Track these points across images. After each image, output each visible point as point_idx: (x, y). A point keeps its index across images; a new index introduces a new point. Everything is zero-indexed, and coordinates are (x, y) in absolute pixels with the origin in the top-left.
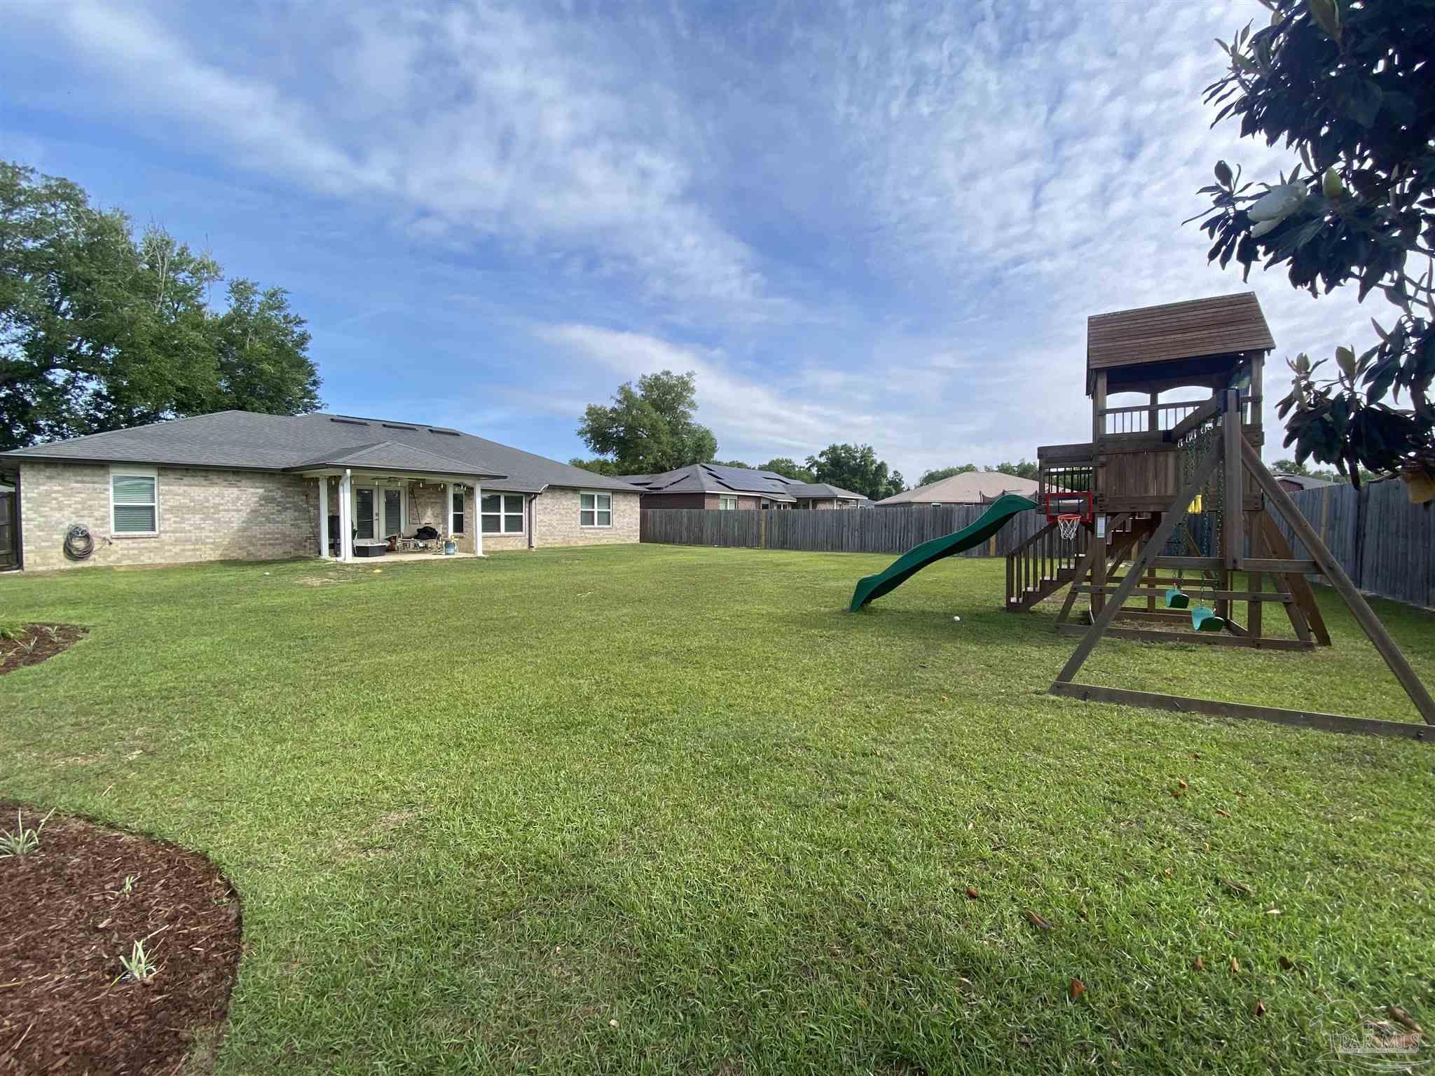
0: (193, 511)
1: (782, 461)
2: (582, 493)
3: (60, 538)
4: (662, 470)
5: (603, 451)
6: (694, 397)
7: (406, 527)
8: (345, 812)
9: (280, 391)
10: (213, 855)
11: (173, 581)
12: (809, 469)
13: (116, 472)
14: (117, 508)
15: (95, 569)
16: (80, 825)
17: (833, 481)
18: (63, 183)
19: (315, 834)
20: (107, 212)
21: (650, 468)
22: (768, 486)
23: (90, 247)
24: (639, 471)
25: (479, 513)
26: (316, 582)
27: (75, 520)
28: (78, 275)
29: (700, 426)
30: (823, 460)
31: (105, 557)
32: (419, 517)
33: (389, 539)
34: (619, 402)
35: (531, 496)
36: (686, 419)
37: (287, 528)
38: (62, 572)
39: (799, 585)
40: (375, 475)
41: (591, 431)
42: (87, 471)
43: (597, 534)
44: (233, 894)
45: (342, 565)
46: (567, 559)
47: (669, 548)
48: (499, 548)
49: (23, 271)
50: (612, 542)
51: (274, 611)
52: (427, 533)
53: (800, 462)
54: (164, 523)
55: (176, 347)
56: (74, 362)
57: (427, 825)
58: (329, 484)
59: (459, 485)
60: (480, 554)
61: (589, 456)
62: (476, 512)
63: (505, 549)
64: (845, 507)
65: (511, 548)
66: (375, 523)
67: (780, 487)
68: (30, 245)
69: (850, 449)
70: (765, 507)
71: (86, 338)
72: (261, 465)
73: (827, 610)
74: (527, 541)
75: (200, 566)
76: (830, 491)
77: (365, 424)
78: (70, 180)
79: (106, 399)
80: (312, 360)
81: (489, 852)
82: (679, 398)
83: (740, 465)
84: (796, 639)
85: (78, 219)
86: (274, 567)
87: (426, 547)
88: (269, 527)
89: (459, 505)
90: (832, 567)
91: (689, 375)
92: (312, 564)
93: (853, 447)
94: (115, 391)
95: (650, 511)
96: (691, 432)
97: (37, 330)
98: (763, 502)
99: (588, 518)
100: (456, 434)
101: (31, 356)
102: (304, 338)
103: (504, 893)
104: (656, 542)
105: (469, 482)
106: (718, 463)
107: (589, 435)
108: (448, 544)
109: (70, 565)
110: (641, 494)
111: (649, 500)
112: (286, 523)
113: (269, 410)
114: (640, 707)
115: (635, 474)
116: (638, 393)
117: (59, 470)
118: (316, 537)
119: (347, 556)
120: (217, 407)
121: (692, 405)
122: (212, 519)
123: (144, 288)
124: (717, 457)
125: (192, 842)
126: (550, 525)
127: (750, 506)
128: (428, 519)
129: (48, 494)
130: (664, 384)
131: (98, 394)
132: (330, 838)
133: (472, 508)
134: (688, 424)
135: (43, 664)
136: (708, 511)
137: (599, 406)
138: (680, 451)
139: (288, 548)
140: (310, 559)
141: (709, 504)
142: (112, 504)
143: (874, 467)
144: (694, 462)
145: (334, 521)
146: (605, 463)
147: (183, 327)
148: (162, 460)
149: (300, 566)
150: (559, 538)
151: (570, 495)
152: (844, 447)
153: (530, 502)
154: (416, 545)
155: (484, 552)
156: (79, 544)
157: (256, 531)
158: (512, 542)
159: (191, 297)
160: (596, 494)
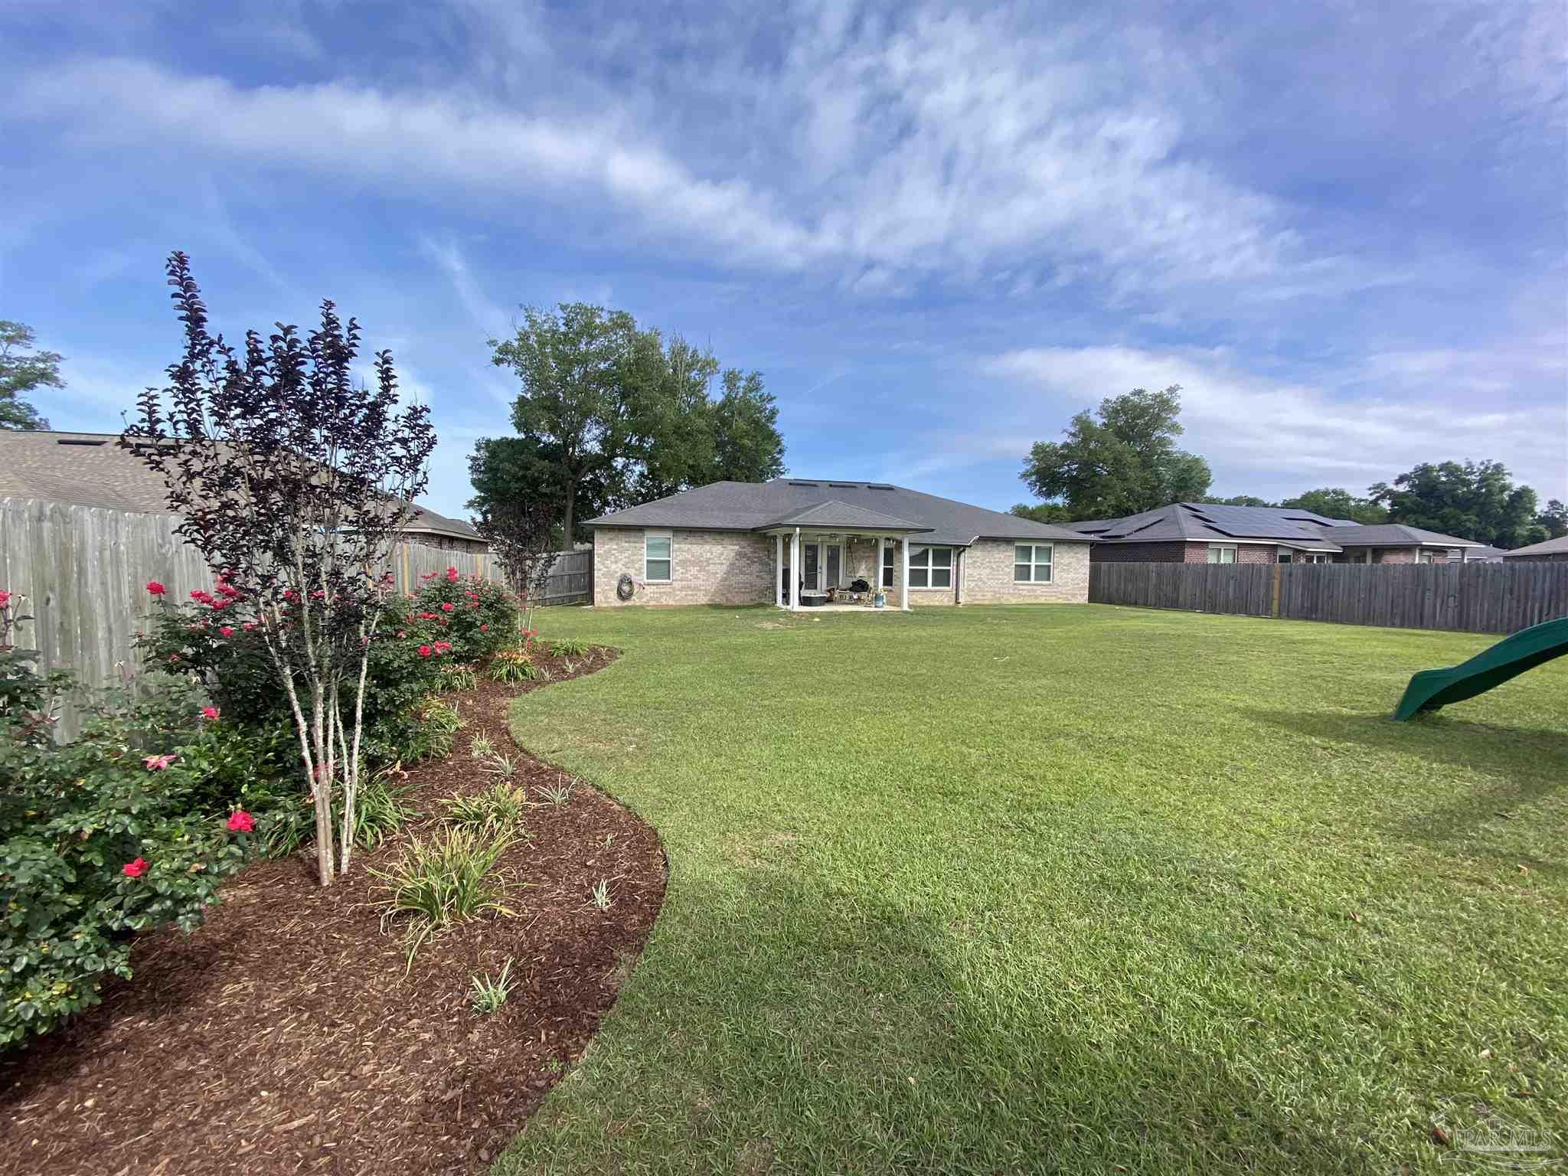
0: (694, 564)
1: (1326, 493)
2: (1017, 544)
3: (615, 583)
4: (1128, 512)
5: (1049, 494)
6: (1178, 419)
7: (844, 581)
8: (747, 823)
9: (756, 461)
10: (660, 832)
11: (676, 619)
12: (1375, 502)
13: (649, 535)
14: (648, 561)
15: (635, 607)
16: (591, 791)
17: (1422, 519)
18: (621, 315)
19: (724, 834)
20: (647, 331)
21: (1111, 512)
22: (1294, 530)
23: (637, 362)
24: (1098, 515)
25: (907, 567)
26: (768, 626)
27: (625, 570)
28: (630, 384)
29: (1185, 454)
30: (1403, 488)
31: (640, 598)
32: (854, 571)
33: (829, 591)
34: (1074, 435)
35: (960, 549)
36: (1164, 446)
37: (753, 579)
38: (615, 609)
39: (1314, 673)
40: (818, 532)
41: (1037, 473)
42: (633, 534)
43: (1033, 590)
44: (666, 865)
45: (790, 612)
46: (994, 617)
47: (1126, 611)
48: (925, 603)
49: (599, 386)
50: (1053, 600)
51: (736, 650)
52: (860, 586)
53: (1359, 492)
54: (677, 572)
55: (688, 434)
56: (629, 452)
57: (804, 851)
58: (784, 541)
59: (888, 539)
60: (906, 608)
61: (1034, 501)
62: (905, 566)
63: (931, 604)
64: (1439, 560)
65: (937, 604)
66: (819, 575)
67: (1313, 531)
68: (602, 366)
69: (1457, 468)
70: (1284, 559)
71: (635, 433)
72: (738, 526)
73: (1354, 712)
74: (954, 597)
75: (697, 608)
76: (1409, 536)
77: (815, 486)
78: (625, 311)
79: (646, 477)
80: (779, 432)
81: (846, 889)
82: (1157, 421)
83: (1251, 502)
84: (1280, 746)
85: (630, 341)
86: (743, 612)
87: (859, 599)
88: (741, 578)
89: (889, 557)
90: (1390, 651)
91: (1172, 390)
92: (769, 610)
93: (1463, 466)
94: (652, 471)
95: (1104, 565)
96: (1172, 463)
97: (606, 430)
98: (1281, 552)
99: (1023, 573)
100: (891, 489)
101: (604, 450)
102: (774, 413)
103: (848, 929)
104: (1111, 603)
105: (898, 536)
106: (1211, 501)
107: (1034, 478)
108: (877, 598)
109: (619, 603)
110: (1092, 544)
111: (1102, 551)
112: (752, 575)
113: (748, 479)
114: (1028, 791)
115: (1091, 519)
116: (1098, 421)
117: (616, 533)
118: (774, 586)
119: (795, 605)
120: (714, 480)
121: (1175, 428)
122: (704, 570)
123: (669, 388)
124: (1209, 492)
125: (650, 819)
126: (980, 579)
127: (1259, 558)
128: (862, 573)
129: (610, 551)
130: (1135, 407)
131: (642, 474)
132: (734, 840)
133: (901, 562)
134: (1167, 453)
135: (595, 675)
136: (1187, 566)
137: (1047, 442)
138: (1154, 488)
139: (754, 596)
140: (768, 606)
141: (1191, 556)
142: (646, 558)
143: (1506, 496)
144: (1175, 500)
145: (786, 573)
146: (1055, 507)
147: (692, 417)
148: (675, 525)
149: (760, 611)
150: (989, 595)
151: (1003, 547)
152: (1446, 467)
153: (959, 555)
154: (851, 597)
155: (910, 606)
156: (626, 588)
157: (733, 580)
158: (937, 597)
159: (699, 391)
160: (1034, 546)
